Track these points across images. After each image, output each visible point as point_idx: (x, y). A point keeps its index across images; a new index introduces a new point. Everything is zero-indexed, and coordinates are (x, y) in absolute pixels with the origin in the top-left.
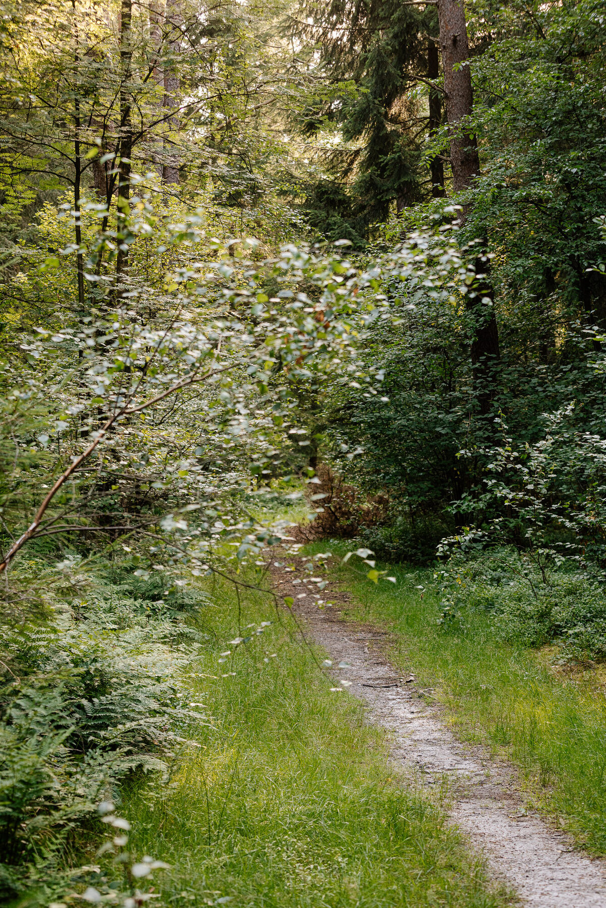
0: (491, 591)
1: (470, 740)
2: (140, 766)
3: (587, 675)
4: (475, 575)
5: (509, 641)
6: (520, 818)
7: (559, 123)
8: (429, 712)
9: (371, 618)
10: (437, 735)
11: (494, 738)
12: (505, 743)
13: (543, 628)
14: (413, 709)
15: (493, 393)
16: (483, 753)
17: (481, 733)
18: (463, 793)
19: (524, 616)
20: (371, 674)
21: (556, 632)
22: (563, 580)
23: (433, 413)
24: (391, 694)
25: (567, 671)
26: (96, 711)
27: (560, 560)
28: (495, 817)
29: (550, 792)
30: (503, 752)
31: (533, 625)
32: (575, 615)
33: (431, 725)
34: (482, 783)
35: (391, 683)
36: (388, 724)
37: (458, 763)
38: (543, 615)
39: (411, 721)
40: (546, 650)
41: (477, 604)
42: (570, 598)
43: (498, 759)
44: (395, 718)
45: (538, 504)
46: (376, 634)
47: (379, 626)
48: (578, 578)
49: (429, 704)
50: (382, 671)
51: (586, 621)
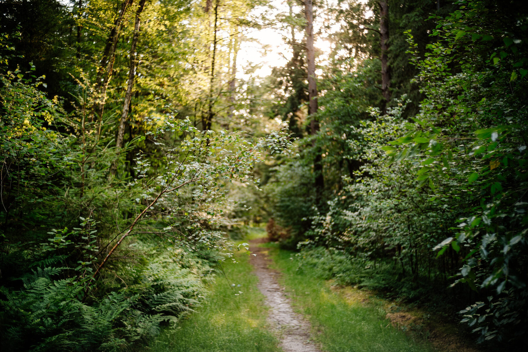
0: (316, 261)
1: (298, 312)
2: (169, 320)
3: (342, 290)
4: (312, 255)
5: (319, 277)
6: (306, 344)
7: (343, 116)
8: (287, 301)
9: (277, 268)
10: (287, 310)
11: (305, 312)
12: (309, 314)
13: (331, 273)
14: (282, 300)
15: (320, 199)
16: (301, 317)
17: (302, 310)
18: (290, 333)
19: (324, 270)
20: (271, 287)
21: (334, 275)
22: (339, 258)
23: (301, 204)
24: (275, 294)
25: (336, 289)
26: (158, 299)
27: (337, 252)
28: (298, 343)
29: (319, 334)
30: (308, 317)
31: (327, 272)
32: (340, 270)
33: (287, 306)
34: (297, 329)
35: (277, 290)
36: (272, 305)
37: (292, 321)
38: (330, 269)
39: (280, 304)
40: (330, 281)
41: (311, 264)
42: (339, 264)
43: (305, 319)
44: (275, 303)
45: (329, 234)
46: (277, 273)
47: (279, 271)
48: (343, 258)
49: (288, 298)
50: (275, 286)
51: (344, 272)
